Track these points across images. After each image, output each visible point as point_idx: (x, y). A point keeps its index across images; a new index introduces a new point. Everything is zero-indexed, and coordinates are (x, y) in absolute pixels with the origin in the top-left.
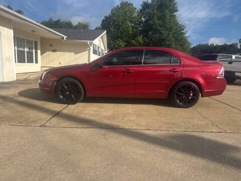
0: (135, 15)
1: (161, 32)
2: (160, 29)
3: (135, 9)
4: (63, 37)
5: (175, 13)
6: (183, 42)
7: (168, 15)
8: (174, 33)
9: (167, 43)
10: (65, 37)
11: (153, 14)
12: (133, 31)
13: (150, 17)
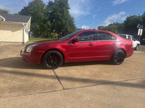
0: (45, 8)
1: (61, 20)
2: (61, 18)
3: (45, 4)
4: (3, 19)
5: (69, 10)
6: (74, 27)
7: (65, 11)
8: (69, 22)
9: (65, 27)
10: (4, 19)
11: (57, 9)
12: (44, 18)
13: (55, 11)
